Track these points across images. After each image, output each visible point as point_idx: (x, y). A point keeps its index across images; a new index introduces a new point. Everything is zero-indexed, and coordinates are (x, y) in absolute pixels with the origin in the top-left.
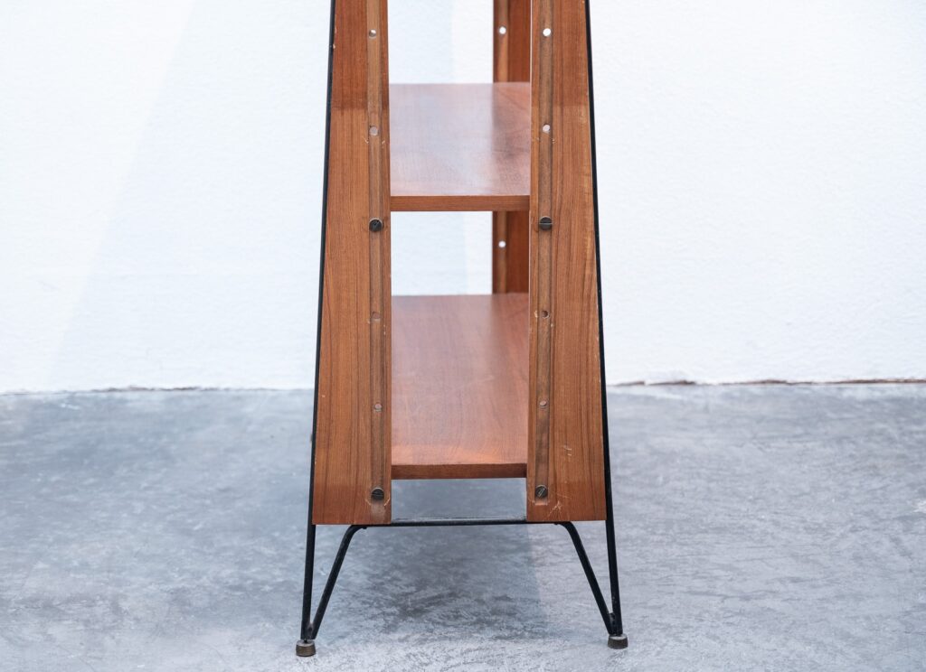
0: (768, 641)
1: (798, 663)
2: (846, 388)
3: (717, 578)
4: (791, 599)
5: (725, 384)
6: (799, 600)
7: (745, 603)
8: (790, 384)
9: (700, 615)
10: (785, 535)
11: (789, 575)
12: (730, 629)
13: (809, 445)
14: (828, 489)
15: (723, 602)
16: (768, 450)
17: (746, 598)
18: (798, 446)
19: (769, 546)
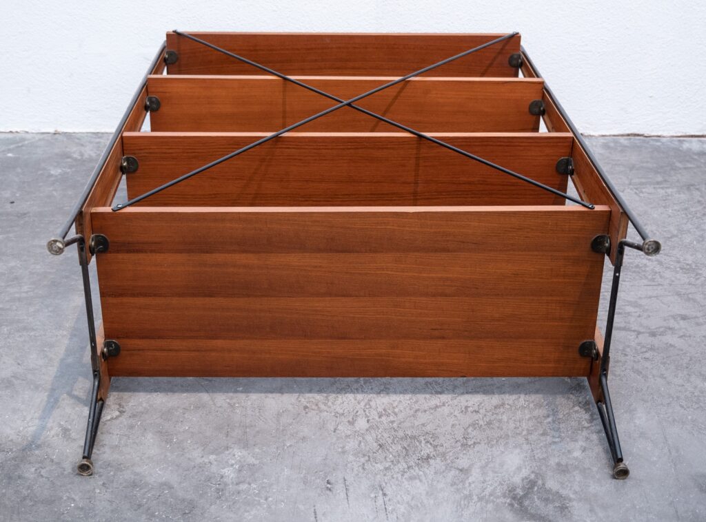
0: (676, 376)
1: (702, 399)
2: (684, 140)
3: (629, 314)
4: (684, 336)
5: (603, 136)
6: (690, 336)
7: (653, 338)
8: (646, 137)
9: (624, 350)
10: (668, 274)
11: (679, 313)
12: (647, 364)
13: (669, 191)
14: (689, 231)
15: (637, 337)
16: (641, 195)
17: (653, 334)
18: (661, 192)
19: (659, 285)
